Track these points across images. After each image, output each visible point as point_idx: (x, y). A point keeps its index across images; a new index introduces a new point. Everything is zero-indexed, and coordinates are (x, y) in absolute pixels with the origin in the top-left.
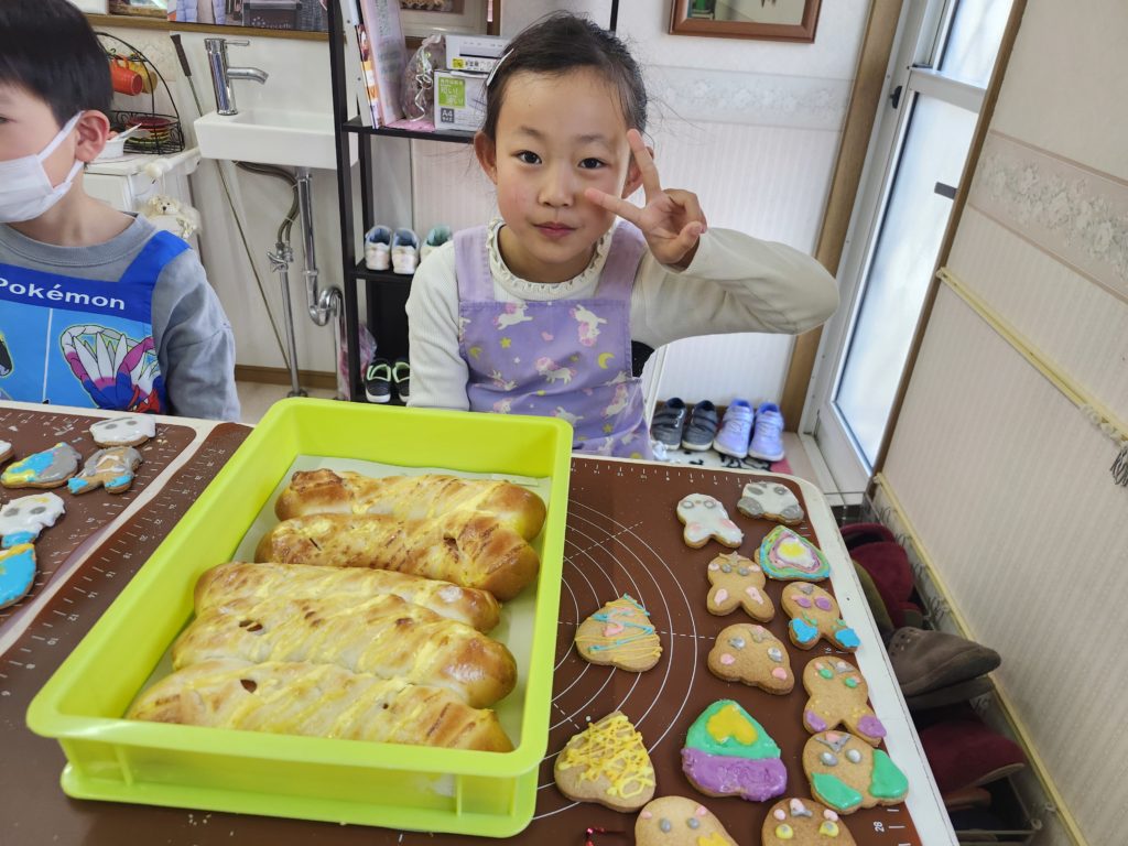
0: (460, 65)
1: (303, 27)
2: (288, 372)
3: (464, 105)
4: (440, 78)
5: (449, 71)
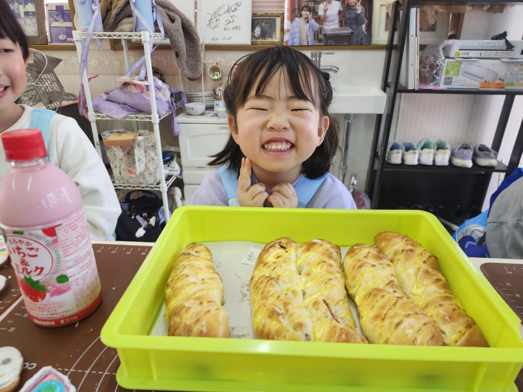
0: (459, 55)
1: (354, 44)
4: (448, 62)
5: (454, 58)
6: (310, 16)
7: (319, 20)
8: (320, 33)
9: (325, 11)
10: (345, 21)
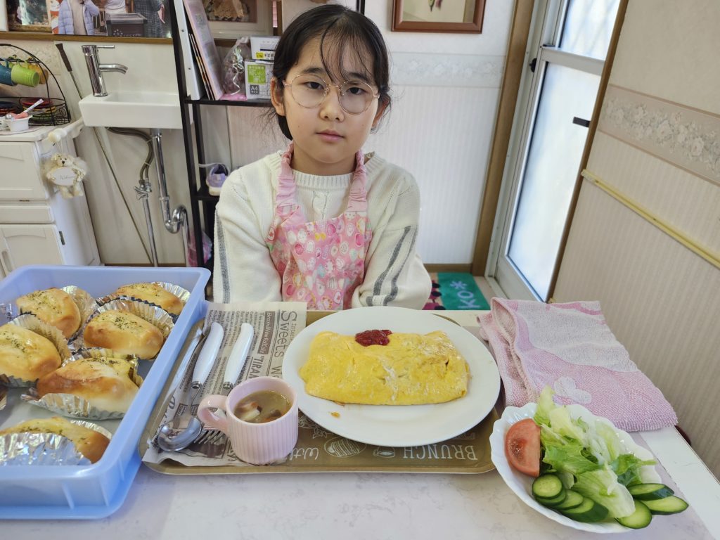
0: (261, 56)
1: (149, 35)
3: (265, 82)
4: (249, 66)
5: (256, 61)
7: (99, 1)
10: (134, 5)
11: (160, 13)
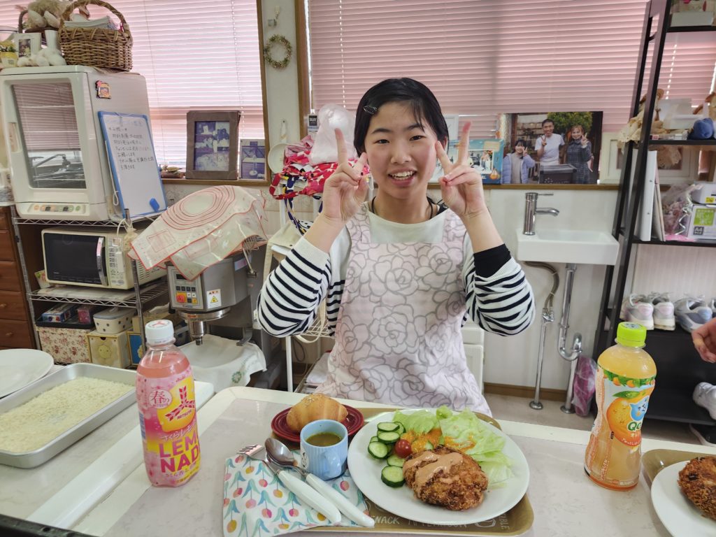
1: (577, 182)
2: (534, 390)
3: (712, 224)
4: (697, 209)
5: (705, 205)
6: (525, 152)
7: (536, 156)
8: (536, 170)
9: (543, 146)
10: (567, 157)
11: (589, 163)
